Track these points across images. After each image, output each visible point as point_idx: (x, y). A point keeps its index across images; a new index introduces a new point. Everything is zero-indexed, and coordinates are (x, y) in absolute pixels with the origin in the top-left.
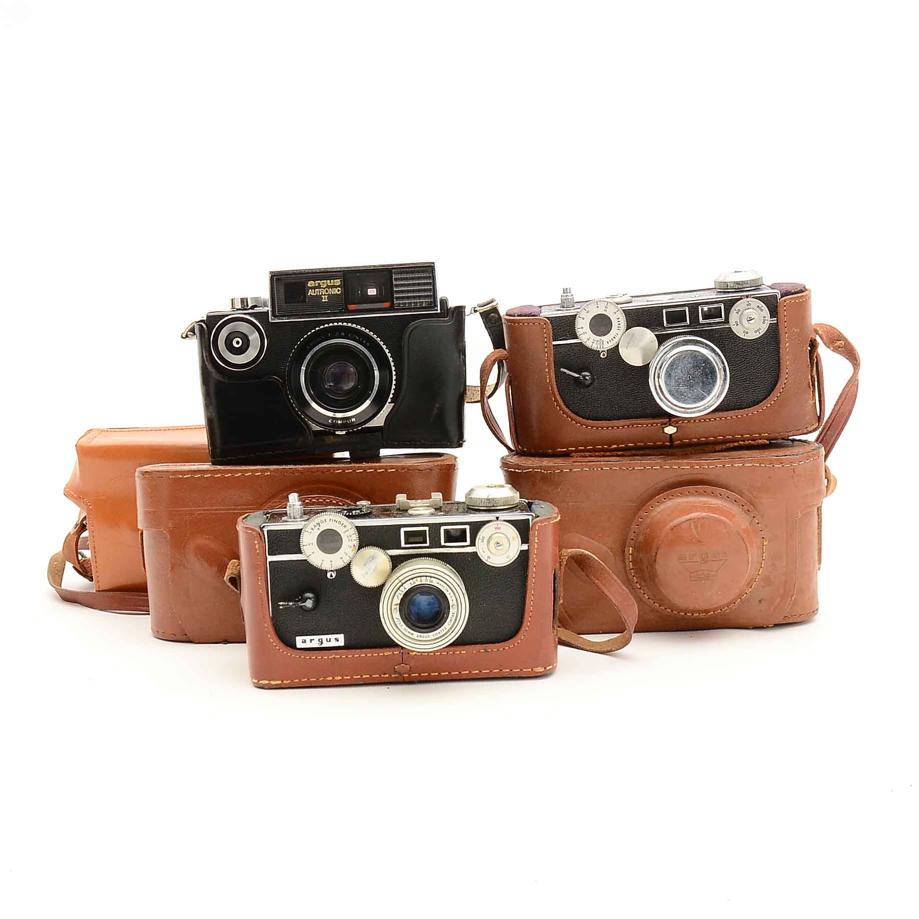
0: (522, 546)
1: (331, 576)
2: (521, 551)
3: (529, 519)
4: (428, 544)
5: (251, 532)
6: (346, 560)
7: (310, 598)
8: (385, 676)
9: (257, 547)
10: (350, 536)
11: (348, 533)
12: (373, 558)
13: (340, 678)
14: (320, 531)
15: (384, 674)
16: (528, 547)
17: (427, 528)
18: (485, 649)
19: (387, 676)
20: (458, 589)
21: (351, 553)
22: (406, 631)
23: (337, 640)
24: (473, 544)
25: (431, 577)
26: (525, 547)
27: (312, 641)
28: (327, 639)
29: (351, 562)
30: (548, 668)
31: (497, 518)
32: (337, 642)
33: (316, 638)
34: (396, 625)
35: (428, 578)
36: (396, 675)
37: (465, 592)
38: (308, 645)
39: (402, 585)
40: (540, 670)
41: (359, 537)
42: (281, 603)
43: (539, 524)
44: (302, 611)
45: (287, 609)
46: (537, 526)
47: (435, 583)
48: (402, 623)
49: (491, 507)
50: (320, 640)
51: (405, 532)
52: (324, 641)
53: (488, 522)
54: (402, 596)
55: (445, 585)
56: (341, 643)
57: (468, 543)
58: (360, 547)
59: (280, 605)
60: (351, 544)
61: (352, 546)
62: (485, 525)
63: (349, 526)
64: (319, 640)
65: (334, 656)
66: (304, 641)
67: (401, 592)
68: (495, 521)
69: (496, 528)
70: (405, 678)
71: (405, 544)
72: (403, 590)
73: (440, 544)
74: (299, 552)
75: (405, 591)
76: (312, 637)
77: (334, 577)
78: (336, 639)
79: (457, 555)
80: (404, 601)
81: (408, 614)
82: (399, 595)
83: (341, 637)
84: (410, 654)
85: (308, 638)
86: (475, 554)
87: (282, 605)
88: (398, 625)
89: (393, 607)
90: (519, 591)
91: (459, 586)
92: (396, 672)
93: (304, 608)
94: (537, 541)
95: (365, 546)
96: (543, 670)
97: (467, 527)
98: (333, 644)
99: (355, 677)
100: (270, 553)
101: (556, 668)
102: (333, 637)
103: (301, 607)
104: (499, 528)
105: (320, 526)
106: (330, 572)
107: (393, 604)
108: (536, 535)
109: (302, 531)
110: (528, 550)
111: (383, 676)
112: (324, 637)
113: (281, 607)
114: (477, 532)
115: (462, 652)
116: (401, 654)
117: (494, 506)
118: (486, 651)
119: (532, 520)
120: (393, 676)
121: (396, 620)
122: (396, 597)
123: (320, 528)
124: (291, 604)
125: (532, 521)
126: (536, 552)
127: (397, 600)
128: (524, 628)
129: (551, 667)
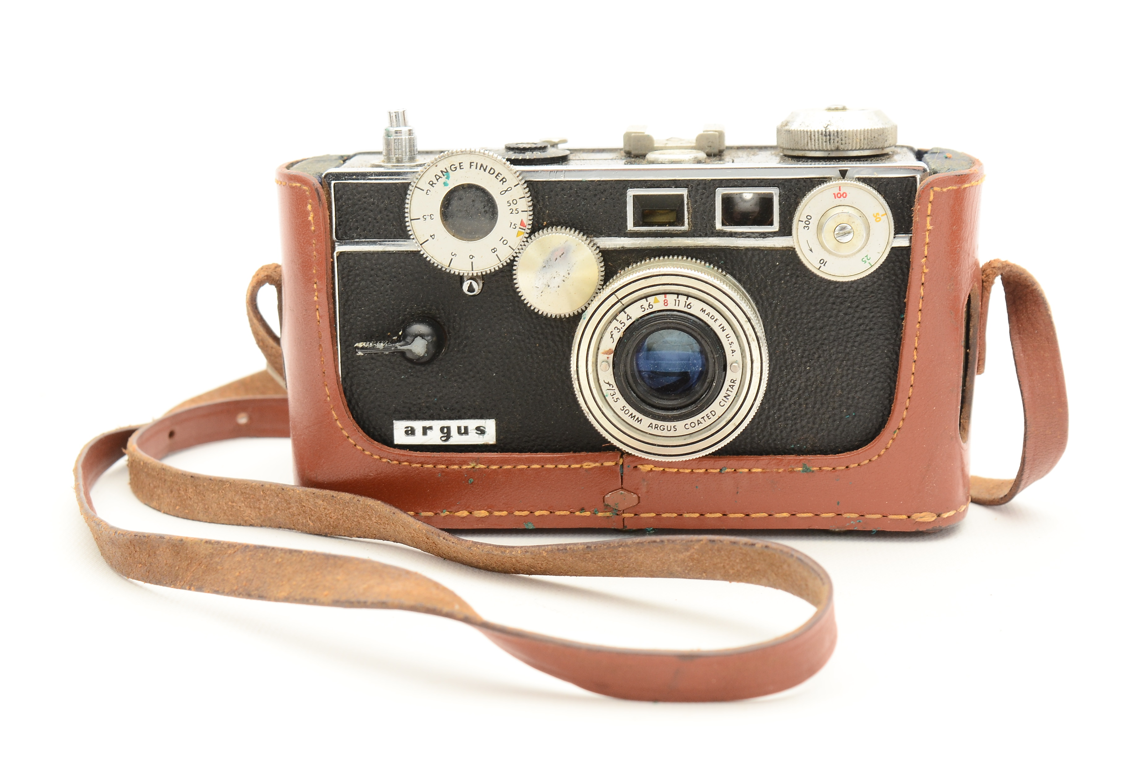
0: (896, 240)
1: (471, 289)
2: (893, 248)
3: (914, 178)
4: (686, 227)
5: (298, 185)
6: (505, 255)
7: (422, 336)
8: (583, 514)
9: (310, 218)
10: (515, 202)
11: (508, 196)
12: (563, 254)
13: (483, 513)
14: (447, 189)
15: (582, 510)
16: (910, 242)
17: (684, 192)
18: (804, 466)
19: (588, 514)
20: (747, 326)
21: (515, 238)
22: (626, 412)
23: (481, 431)
24: (786, 230)
25: (688, 296)
26: (903, 241)
27: (429, 432)
28: (459, 428)
29: (514, 260)
30: (945, 515)
31: (843, 173)
32: (481, 436)
33: (437, 424)
34: (604, 397)
35: (683, 298)
36: (608, 514)
37: (761, 333)
38: (418, 439)
39: (623, 310)
40: (928, 517)
41: (534, 205)
42: (360, 345)
43: (936, 189)
44: (405, 362)
45: (373, 357)
46: (932, 194)
47: (696, 309)
48: (618, 395)
49: (832, 150)
50: (445, 430)
51: (635, 197)
52: (454, 432)
53: (822, 181)
54: (620, 334)
55: (717, 315)
56: (490, 437)
57: (776, 227)
58: (536, 228)
59: (357, 347)
60: (517, 219)
61: (518, 226)
62: (814, 187)
63: (512, 180)
64: (442, 429)
65: (472, 465)
66: (410, 432)
67: (620, 326)
68: (836, 179)
69: (836, 196)
70: (626, 522)
71: (635, 225)
72: (624, 321)
73: (713, 226)
74: (403, 234)
75: (628, 323)
76: (427, 423)
77: (476, 292)
78: (478, 429)
79: (750, 254)
80: (625, 345)
81: (633, 375)
82: (615, 332)
83: (490, 425)
84: (639, 469)
85: (418, 425)
86: (790, 254)
87: (363, 348)
88: (609, 399)
89: (601, 357)
90: (887, 339)
91: (749, 320)
92: (607, 507)
93: (409, 355)
94: (929, 227)
95: (547, 226)
96: (933, 519)
97: (775, 192)
98: (473, 439)
99: (517, 513)
100: (340, 236)
101: (963, 517)
102: (472, 424)
103: (403, 353)
104: (844, 195)
105: (448, 178)
106: (469, 281)
107: (600, 351)
108: (929, 212)
109: (410, 188)
110: (910, 246)
111: (577, 513)
112: (454, 424)
113: (360, 353)
114: (797, 204)
115: (754, 470)
116: (618, 469)
117: (838, 149)
118: (807, 470)
119: (921, 180)
120: (600, 514)
121: (605, 387)
122: (607, 335)
123: (448, 182)
124: (380, 346)
125: (920, 183)
126: (926, 253)
127: (609, 344)
128: (895, 421)
129: (952, 513)
